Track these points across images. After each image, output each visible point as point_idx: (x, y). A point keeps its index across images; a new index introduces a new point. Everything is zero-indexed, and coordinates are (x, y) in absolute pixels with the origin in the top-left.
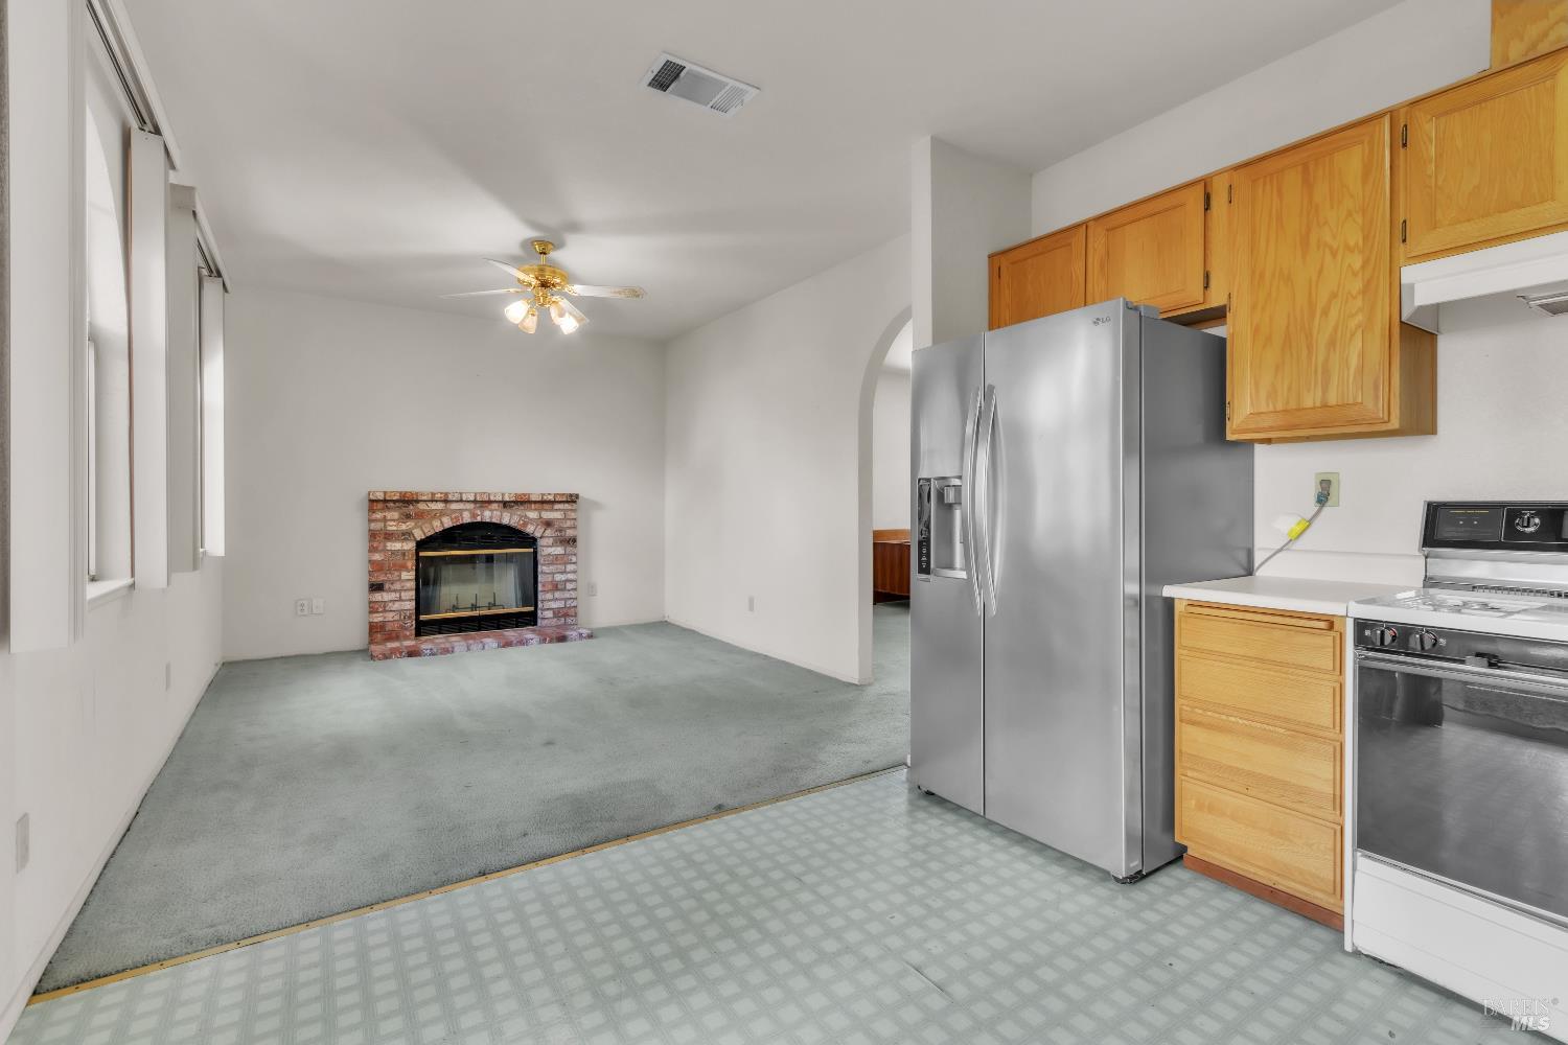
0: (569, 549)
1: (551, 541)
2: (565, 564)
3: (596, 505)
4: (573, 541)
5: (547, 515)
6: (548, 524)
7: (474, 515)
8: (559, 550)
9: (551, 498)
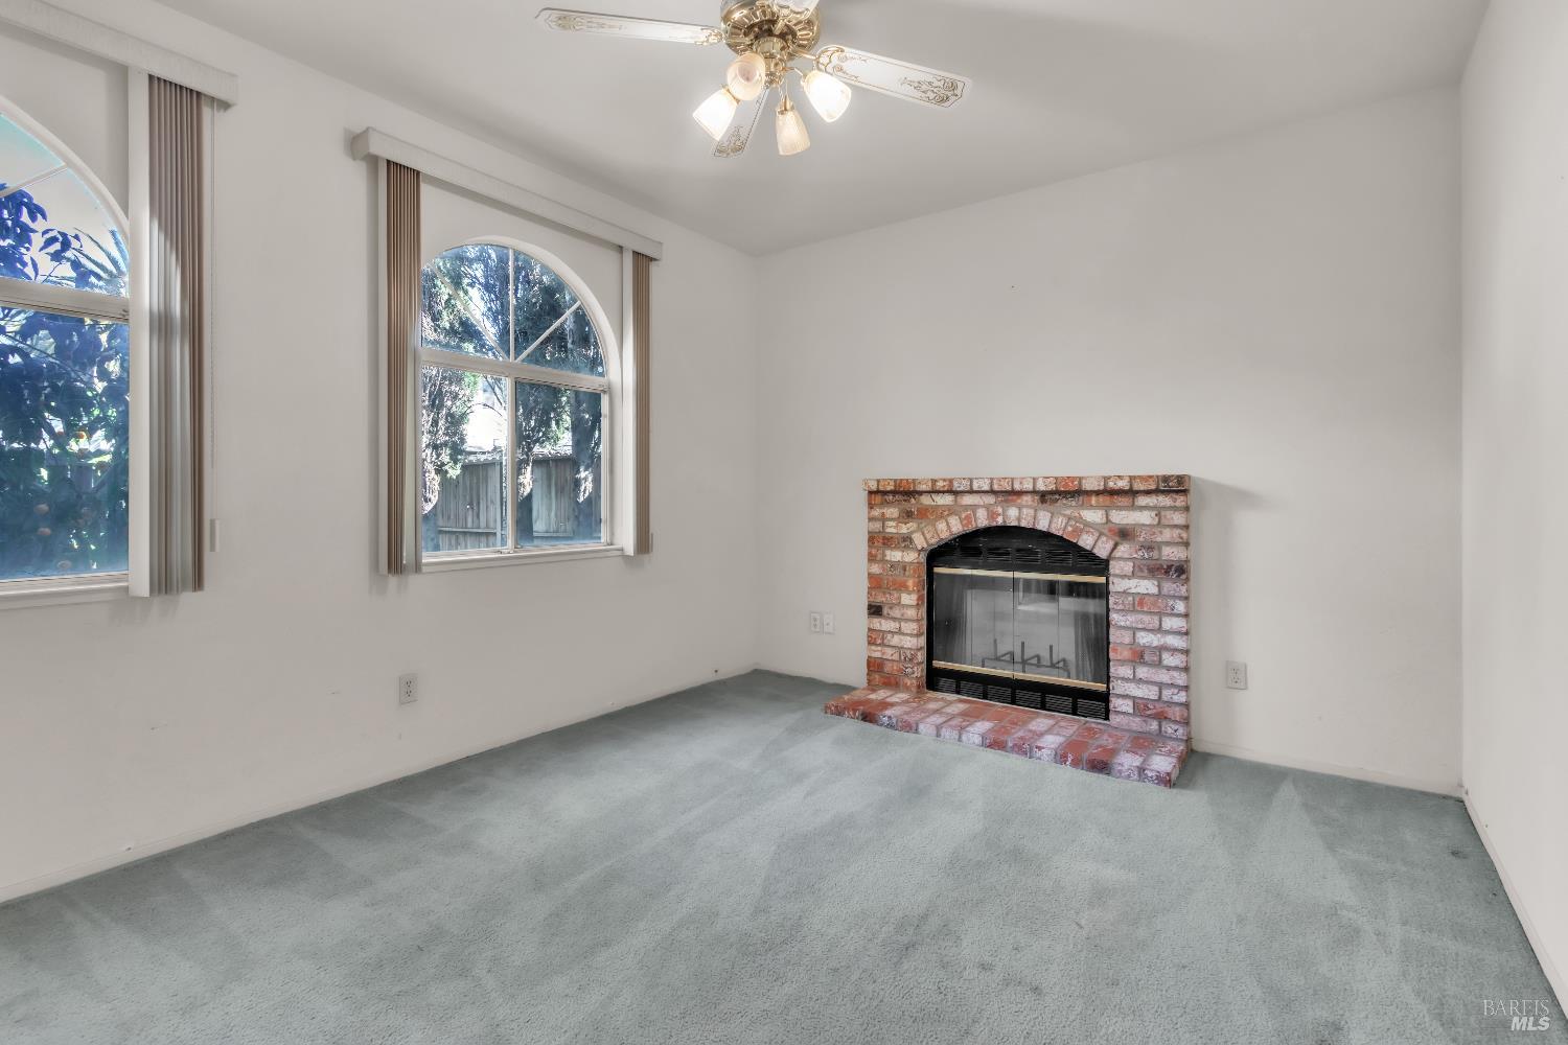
0: (1169, 587)
1: (1128, 567)
2: (1160, 614)
3: (1244, 498)
4: (1180, 570)
5: (1122, 517)
6: (1124, 534)
7: (992, 515)
8: (1147, 586)
9: (1123, 484)
